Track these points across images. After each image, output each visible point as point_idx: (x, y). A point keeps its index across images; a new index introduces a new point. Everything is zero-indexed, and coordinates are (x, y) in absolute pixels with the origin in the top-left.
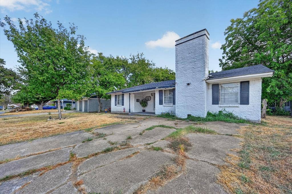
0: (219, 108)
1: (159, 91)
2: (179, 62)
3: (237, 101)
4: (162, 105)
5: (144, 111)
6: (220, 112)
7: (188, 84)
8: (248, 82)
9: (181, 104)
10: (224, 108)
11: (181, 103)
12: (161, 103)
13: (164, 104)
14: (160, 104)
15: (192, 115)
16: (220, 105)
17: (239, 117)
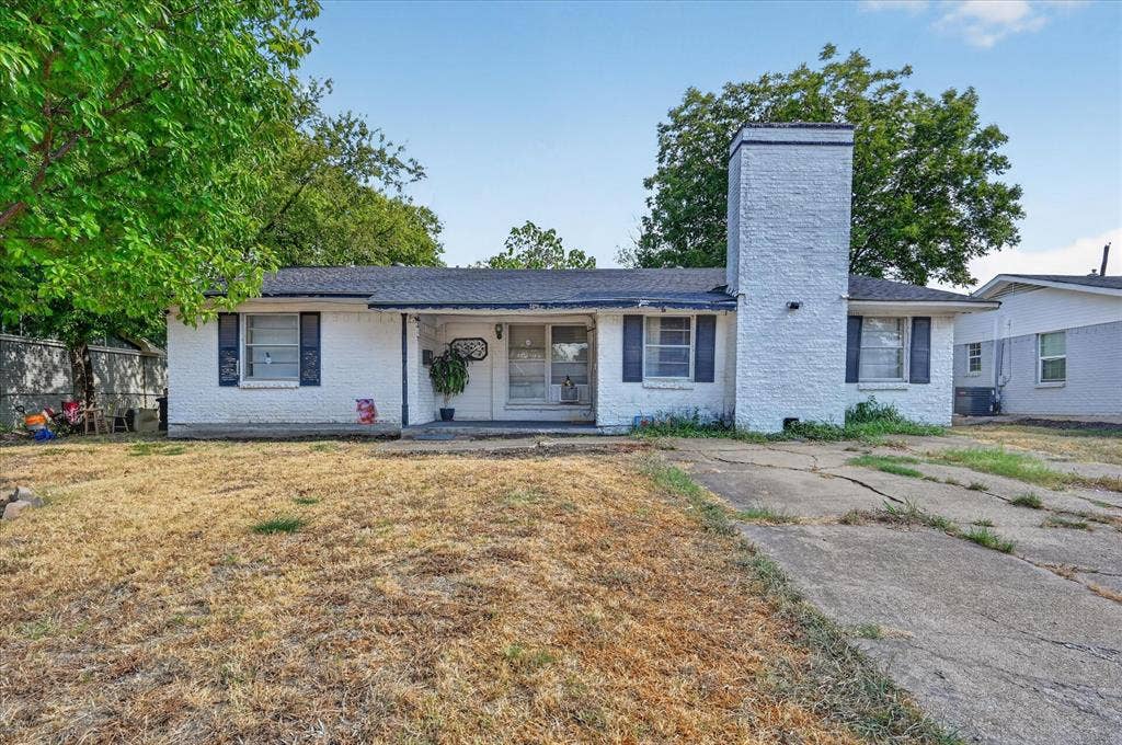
0: (859, 393)
1: (627, 318)
2: (754, 216)
3: (899, 374)
4: (637, 385)
5: (447, 415)
6: (861, 405)
7: (794, 306)
8: (928, 319)
9: (759, 378)
10: (869, 393)
11: (760, 374)
12: (632, 372)
13: (647, 381)
14: (627, 378)
15: (802, 421)
16: (861, 384)
17: (907, 418)
